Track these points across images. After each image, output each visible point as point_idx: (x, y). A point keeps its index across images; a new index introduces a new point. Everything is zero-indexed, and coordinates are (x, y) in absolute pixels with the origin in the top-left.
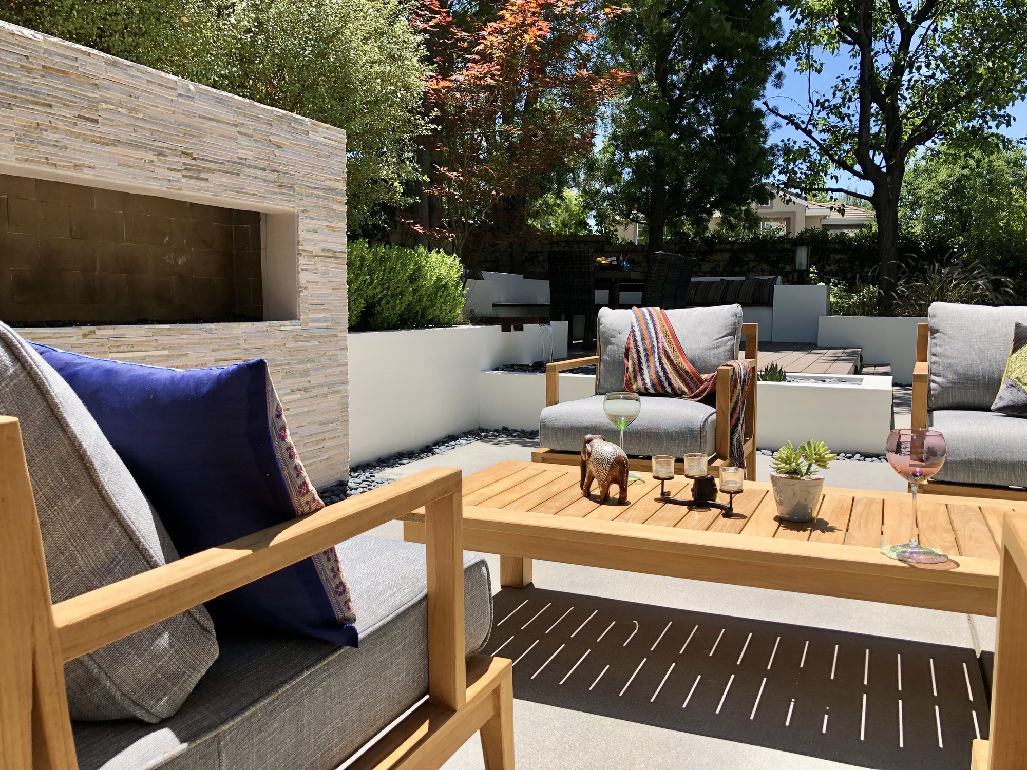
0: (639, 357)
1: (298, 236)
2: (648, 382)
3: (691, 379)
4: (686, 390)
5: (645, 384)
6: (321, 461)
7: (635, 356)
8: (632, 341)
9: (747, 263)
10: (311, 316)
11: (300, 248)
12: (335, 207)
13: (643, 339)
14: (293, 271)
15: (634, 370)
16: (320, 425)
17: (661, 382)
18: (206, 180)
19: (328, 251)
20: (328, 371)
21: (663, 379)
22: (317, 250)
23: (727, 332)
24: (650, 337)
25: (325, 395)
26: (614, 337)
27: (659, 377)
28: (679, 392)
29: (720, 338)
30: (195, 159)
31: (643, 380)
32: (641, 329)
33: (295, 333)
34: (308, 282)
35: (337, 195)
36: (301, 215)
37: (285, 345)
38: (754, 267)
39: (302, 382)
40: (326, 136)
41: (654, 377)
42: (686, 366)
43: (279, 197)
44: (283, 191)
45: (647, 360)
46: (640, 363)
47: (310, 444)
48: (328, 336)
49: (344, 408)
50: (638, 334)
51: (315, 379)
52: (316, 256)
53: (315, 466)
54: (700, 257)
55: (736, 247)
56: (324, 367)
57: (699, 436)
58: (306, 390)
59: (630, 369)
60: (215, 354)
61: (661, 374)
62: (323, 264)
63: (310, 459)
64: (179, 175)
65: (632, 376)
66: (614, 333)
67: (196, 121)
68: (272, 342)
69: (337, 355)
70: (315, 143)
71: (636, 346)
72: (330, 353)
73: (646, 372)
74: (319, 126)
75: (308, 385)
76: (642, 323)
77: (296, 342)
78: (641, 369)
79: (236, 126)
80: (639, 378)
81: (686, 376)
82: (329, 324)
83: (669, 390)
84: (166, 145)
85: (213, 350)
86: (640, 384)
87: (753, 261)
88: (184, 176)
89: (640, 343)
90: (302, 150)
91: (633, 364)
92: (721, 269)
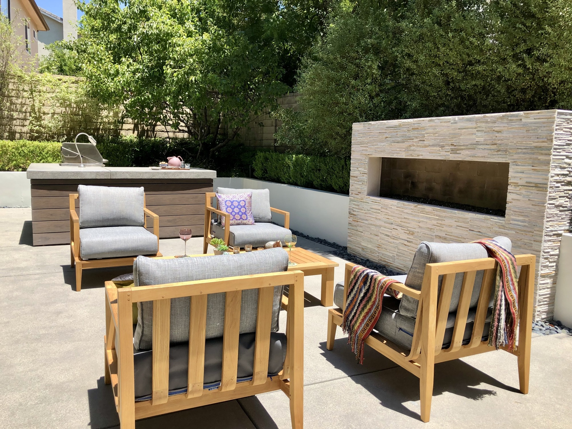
1: (509, 175)
10: (512, 217)
11: (509, 181)
12: (539, 158)
18: (460, 153)
19: (531, 183)
22: (520, 182)
30: (455, 146)
33: (500, 224)
34: (512, 199)
35: (542, 151)
36: (511, 164)
37: (493, 228)
40: (537, 117)
43: (497, 156)
44: (499, 153)
48: (525, 231)
52: (522, 185)
60: (456, 223)
62: (526, 190)
64: (449, 153)
67: (457, 131)
68: (485, 225)
69: (532, 244)
70: (526, 124)
72: (526, 241)
74: (531, 114)
77: (499, 228)
79: (475, 128)
82: (527, 224)
84: (444, 143)
85: (455, 221)
88: (451, 153)
90: (515, 130)
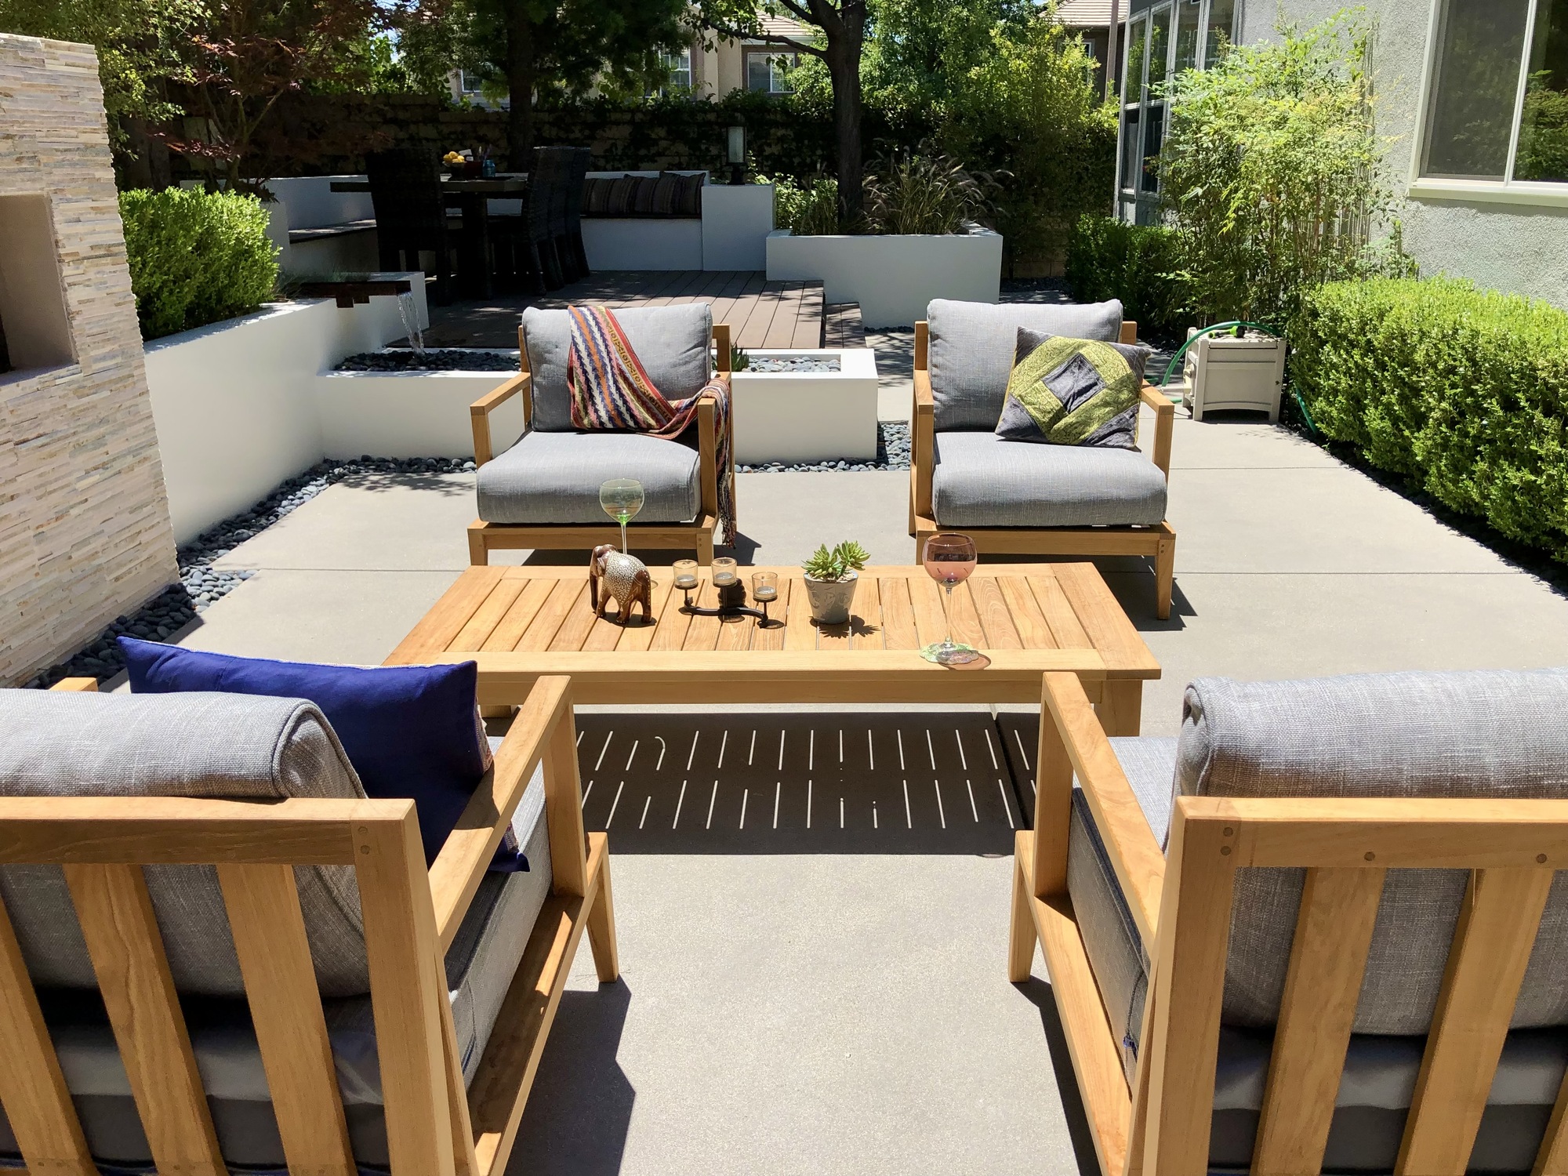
0: (587, 381)
1: (56, 233)
2: (603, 413)
3: (659, 408)
4: (652, 422)
5: (599, 417)
6: (141, 564)
7: (582, 379)
8: (575, 358)
9: (655, 142)
10: (93, 353)
11: (62, 251)
12: (98, 175)
13: (589, 355)
14: (55, 287)
15: (583, 399)
16: (131, 513)
17: (620, 414)
19: (100, 246)
20: (129, 431)
21: (623, 409)
22: (83, 249)
23: (696, 342)
24: (599, 352)
25: (131, 469)
26: (549, 352)
27: (616, 407)
28: (644, 426)
29: (688, 350)
31: (596, 411)
32: (585, 341)
33: (75, 386)
34: (80, 302)
35: (98, 155)
36: (54, 198)
37: (65, 406)
38: (666, 149)
39: (98, 457)
40: (70, 61)
41: (611, 407)
42: (650, 392)
43: (20, 176)
44: (24, 166)
45: (599, 384)
46: (589, 389)
47: (123, 543)
48: (121, 379)
49: (158, 481)
50: (582, 347)
51: (115, 446)
52: (85, 258)
53: (134, 572)
54: (587, 132)
55: (639, 117)
56: (123, 426)
57: (686, 495)
58: (104, 466)
59: (578, 398)
61: (620, 403)
62: (96, 269)
63: (125, 565)
65: (581, 407)
66: (549, 347)
68: (47, 406)
69: (137, 405)
70: (54, 77)
71: (582, 364)
72: (128, 404)
73: (598, 400)
74: (57, 47)
75: (106, 458)
76: (586, 331)
77: (80, 397)
78: (592, 397)
80: (591, 410)
81: (651, 405)
82: (119, 360)
83: (631, 423)
86: (593, 416)
87: (664, 139)
89: (586, 361)
90: (39, 93)
91: (581, 390)
92: (619, 152)
